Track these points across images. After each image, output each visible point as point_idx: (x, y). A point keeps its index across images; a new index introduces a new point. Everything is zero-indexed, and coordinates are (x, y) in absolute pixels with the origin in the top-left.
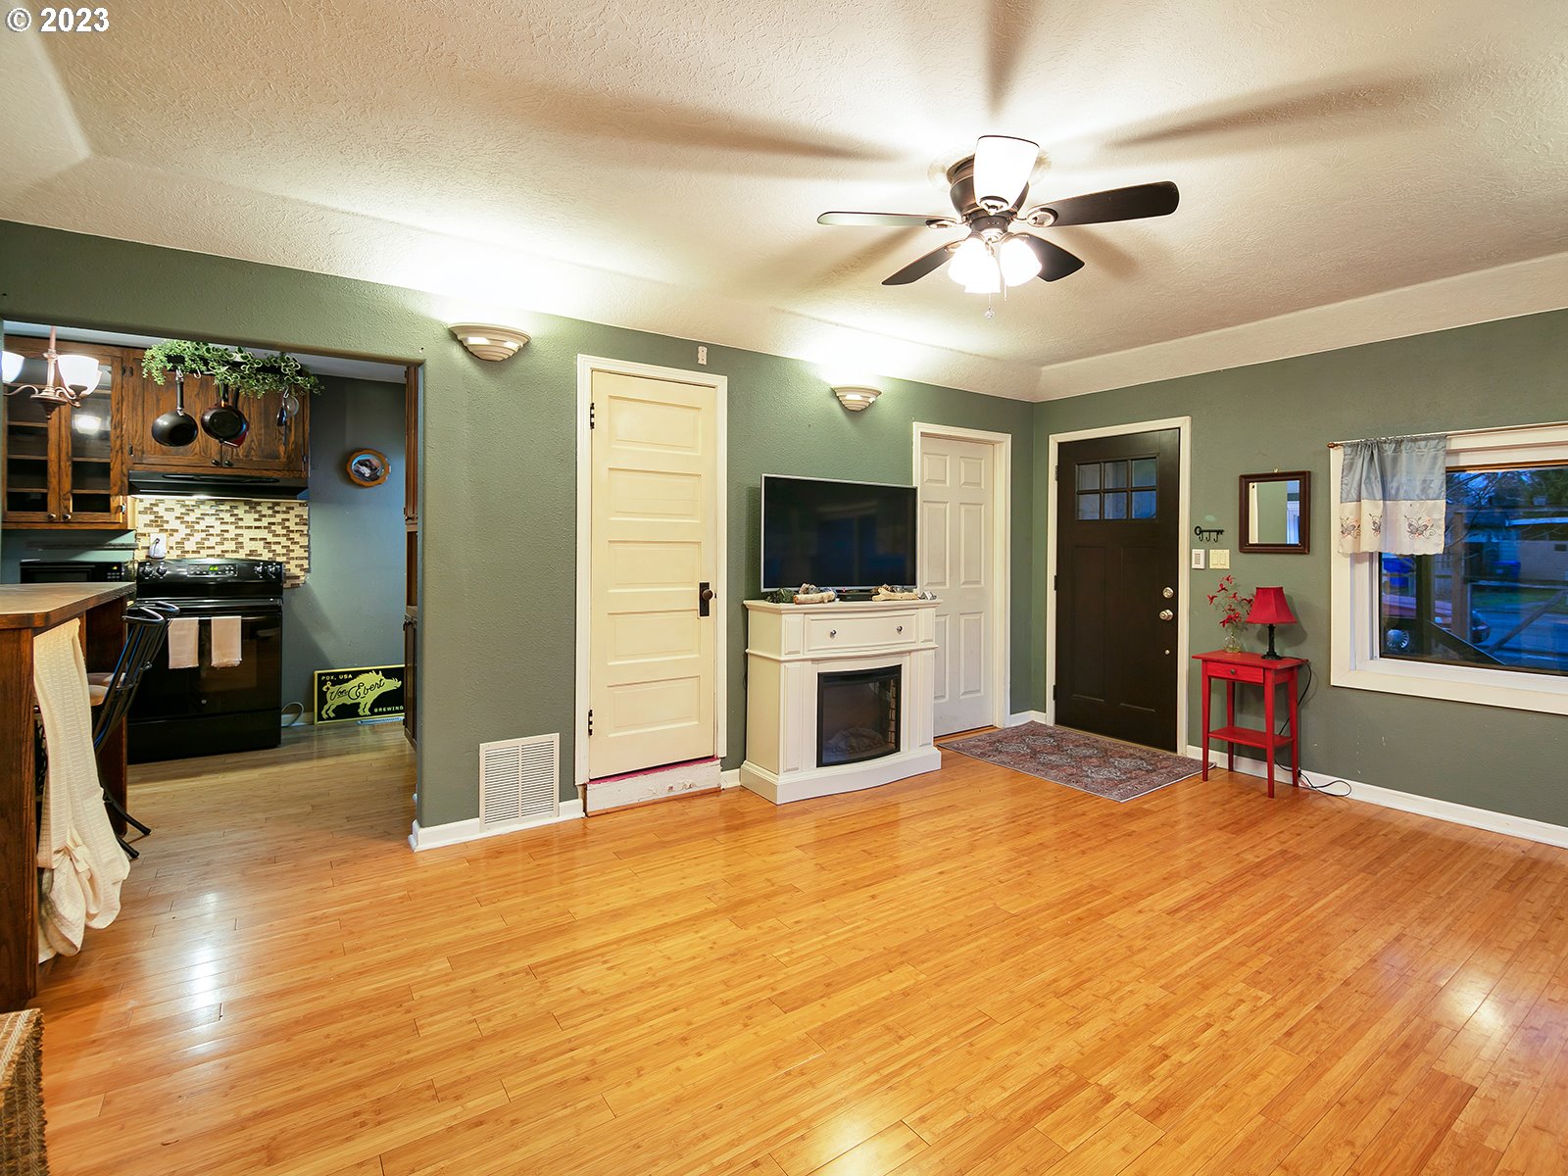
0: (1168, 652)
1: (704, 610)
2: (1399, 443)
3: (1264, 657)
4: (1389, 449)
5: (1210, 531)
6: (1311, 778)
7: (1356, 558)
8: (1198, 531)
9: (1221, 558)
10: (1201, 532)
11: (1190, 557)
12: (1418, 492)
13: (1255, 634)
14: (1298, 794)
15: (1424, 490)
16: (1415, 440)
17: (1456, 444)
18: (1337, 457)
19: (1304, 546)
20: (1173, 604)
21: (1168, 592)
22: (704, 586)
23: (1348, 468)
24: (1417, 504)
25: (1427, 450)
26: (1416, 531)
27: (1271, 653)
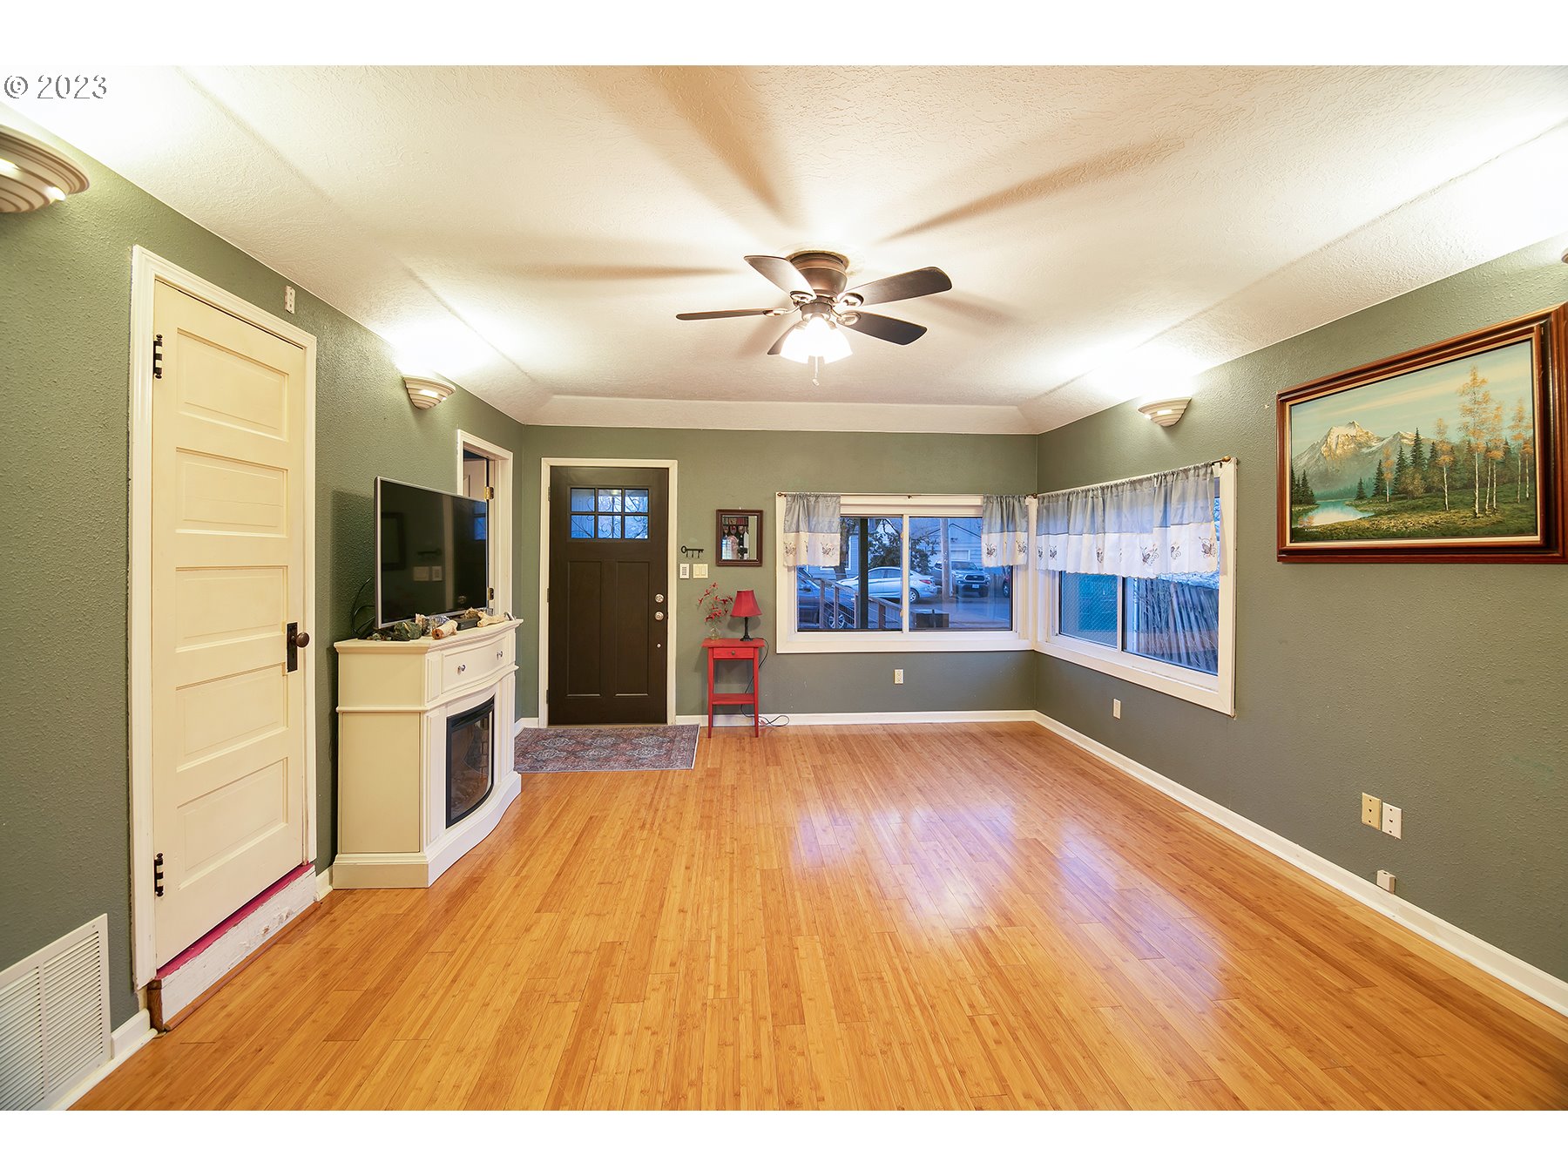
0: (659, 645)
1: (292, 665)
2: (817, 497)
3: (742, 640)
4: (812, 499)
5: (693, 550)
6: (764, 718)
7: (789, 569)
8: (684, 550)
9: (702, 570)
10: (687, 550)
11: (677, 570)
12: (826, 528)
13: (727, 623)
14: (756, 730)
15: (830, 527)
16: (826, 496)
17: (844, 500)
18: (781, 503)
19: (759, 562)
20: (664, 607)
21: (659, 598)
22: (292, 628)
23: (789, 510)
24: (826, 535)
25: (831, 502)
26: (826, 552)
27: (746, 637)
